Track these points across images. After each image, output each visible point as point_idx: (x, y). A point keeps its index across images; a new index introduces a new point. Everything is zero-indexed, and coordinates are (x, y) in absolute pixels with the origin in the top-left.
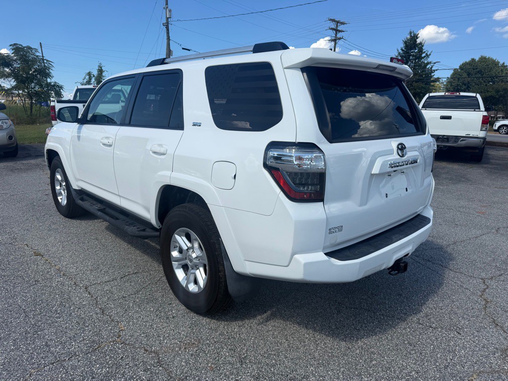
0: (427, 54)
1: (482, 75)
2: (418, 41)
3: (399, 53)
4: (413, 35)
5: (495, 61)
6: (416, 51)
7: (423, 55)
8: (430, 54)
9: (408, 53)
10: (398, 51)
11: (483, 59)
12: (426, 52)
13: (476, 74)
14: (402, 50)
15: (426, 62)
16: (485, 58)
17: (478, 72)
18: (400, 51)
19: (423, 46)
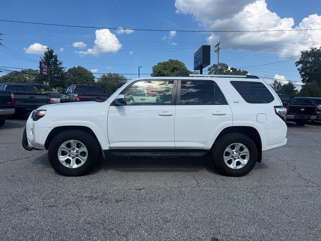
0: (60, 62)
1: (81, 76)
2: (54, 54)
3: (42, 60)
4: (50, 50)
5: (85, 69)
6: (53, 60)
7: (58, 63)
8: (62, 63)
9: (49, 60)
10: (41, 58)
11: (79, 68)
12: (59, 61)
13: (78, 75)
14: (44, 58)
15: (60, 67)
16: (80, 67)
17: (79, 74)
18: (43, 58)
19: (57, 57)
